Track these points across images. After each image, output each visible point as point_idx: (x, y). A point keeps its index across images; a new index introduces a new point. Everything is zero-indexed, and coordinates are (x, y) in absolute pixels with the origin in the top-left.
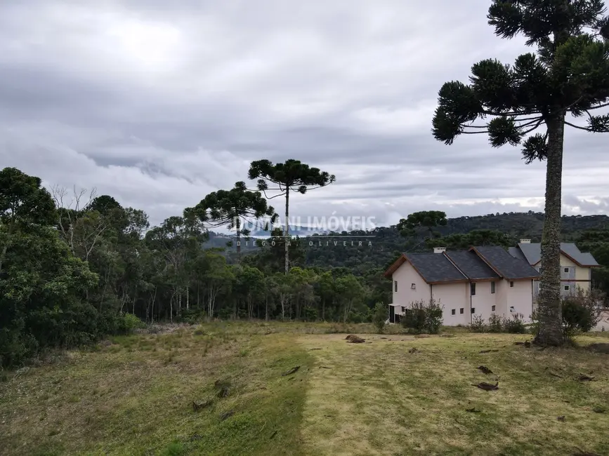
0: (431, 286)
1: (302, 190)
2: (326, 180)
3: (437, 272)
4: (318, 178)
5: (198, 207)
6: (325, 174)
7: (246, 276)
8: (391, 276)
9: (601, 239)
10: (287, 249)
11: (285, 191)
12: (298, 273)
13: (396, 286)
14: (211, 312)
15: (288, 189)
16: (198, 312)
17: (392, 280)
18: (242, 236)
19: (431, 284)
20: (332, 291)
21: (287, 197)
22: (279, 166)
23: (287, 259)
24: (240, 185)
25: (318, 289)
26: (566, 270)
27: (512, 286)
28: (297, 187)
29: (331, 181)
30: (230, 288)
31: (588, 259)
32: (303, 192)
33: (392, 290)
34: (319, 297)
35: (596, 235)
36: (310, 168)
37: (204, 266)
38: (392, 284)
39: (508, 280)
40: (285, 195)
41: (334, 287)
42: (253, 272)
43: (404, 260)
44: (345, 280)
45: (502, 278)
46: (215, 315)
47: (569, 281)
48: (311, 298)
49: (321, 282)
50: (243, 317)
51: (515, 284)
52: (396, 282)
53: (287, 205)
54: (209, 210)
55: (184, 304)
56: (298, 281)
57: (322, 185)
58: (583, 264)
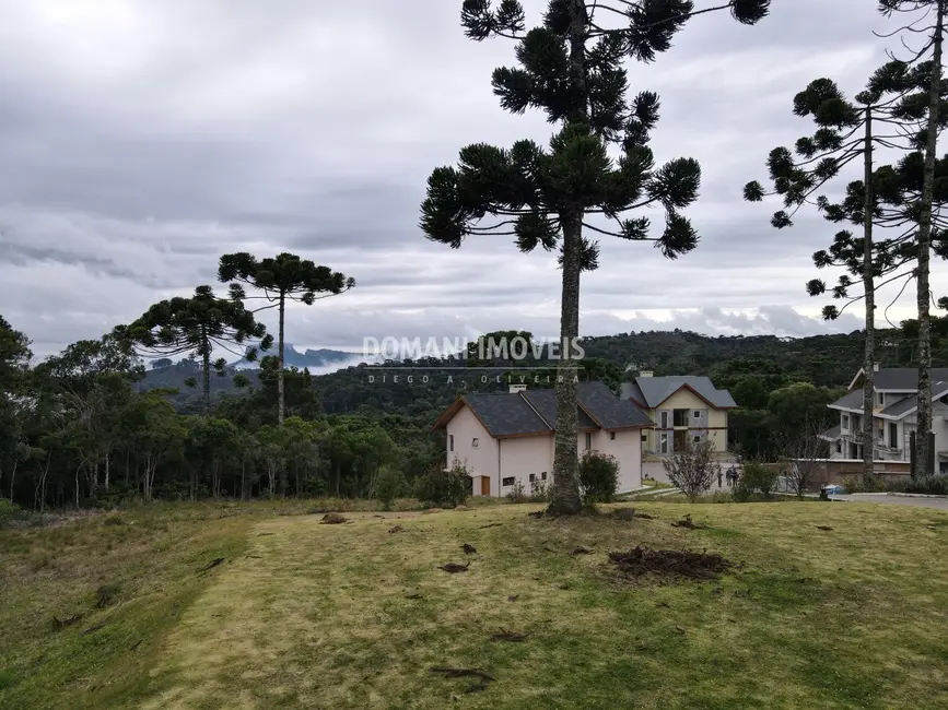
0: (499, 441)
1: (308, 300)
2: (341, 285)
3: (508, 421)
4: (330, 282)
5: (136, 324)
6: (339, 276)
7: (208, 433)
8: (445, 428)
9: (753, 369)
10: (281, 390)
11: (279, 301)
12: (297, 426)
13: (452, 442)
14: (148, 490)
15: (282, 298)
16: (125, 490)
17: (445, 434)
18: (213, 369)
19: (499, 437)
20: (348, 452)
21: (282, 310)
22: (267, 262)
23: (281, 406)
24: (204, 291)
25: (328, 450)
26: (697, 414)
27: (613, 438)
28: (300, 295)
29: (349, 286)
30: (182, 451)
31: (725, 398)
32: (309, 303)
33: (445, 449)
34: (328, 462)
35: (746, 365)
36: (316, 266)
37: (137, 419)
38: (446, 439)
39: (607, 430)
40: (279, 307)
41: (352, 445)
42: (220, 426)
43: (462, 405)
44: (370, 436)
45: (599, 428)
46: (156, 495)
47: (699, 429)
48: (315, 462)
49: (334, 438)
50: (201, 496)
51: (617, 436)
52: (452, 436)
53: (282, 323)
54: (158, 329)
55: (101, 479)
56: (294, 439)
57: (336, 291)
58: (718, 405)
